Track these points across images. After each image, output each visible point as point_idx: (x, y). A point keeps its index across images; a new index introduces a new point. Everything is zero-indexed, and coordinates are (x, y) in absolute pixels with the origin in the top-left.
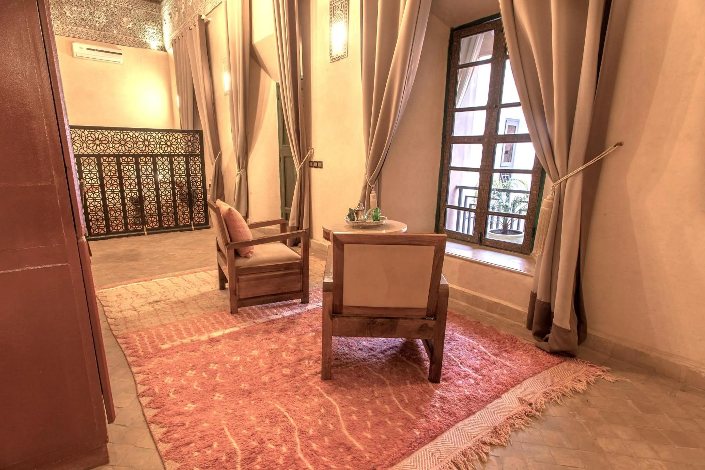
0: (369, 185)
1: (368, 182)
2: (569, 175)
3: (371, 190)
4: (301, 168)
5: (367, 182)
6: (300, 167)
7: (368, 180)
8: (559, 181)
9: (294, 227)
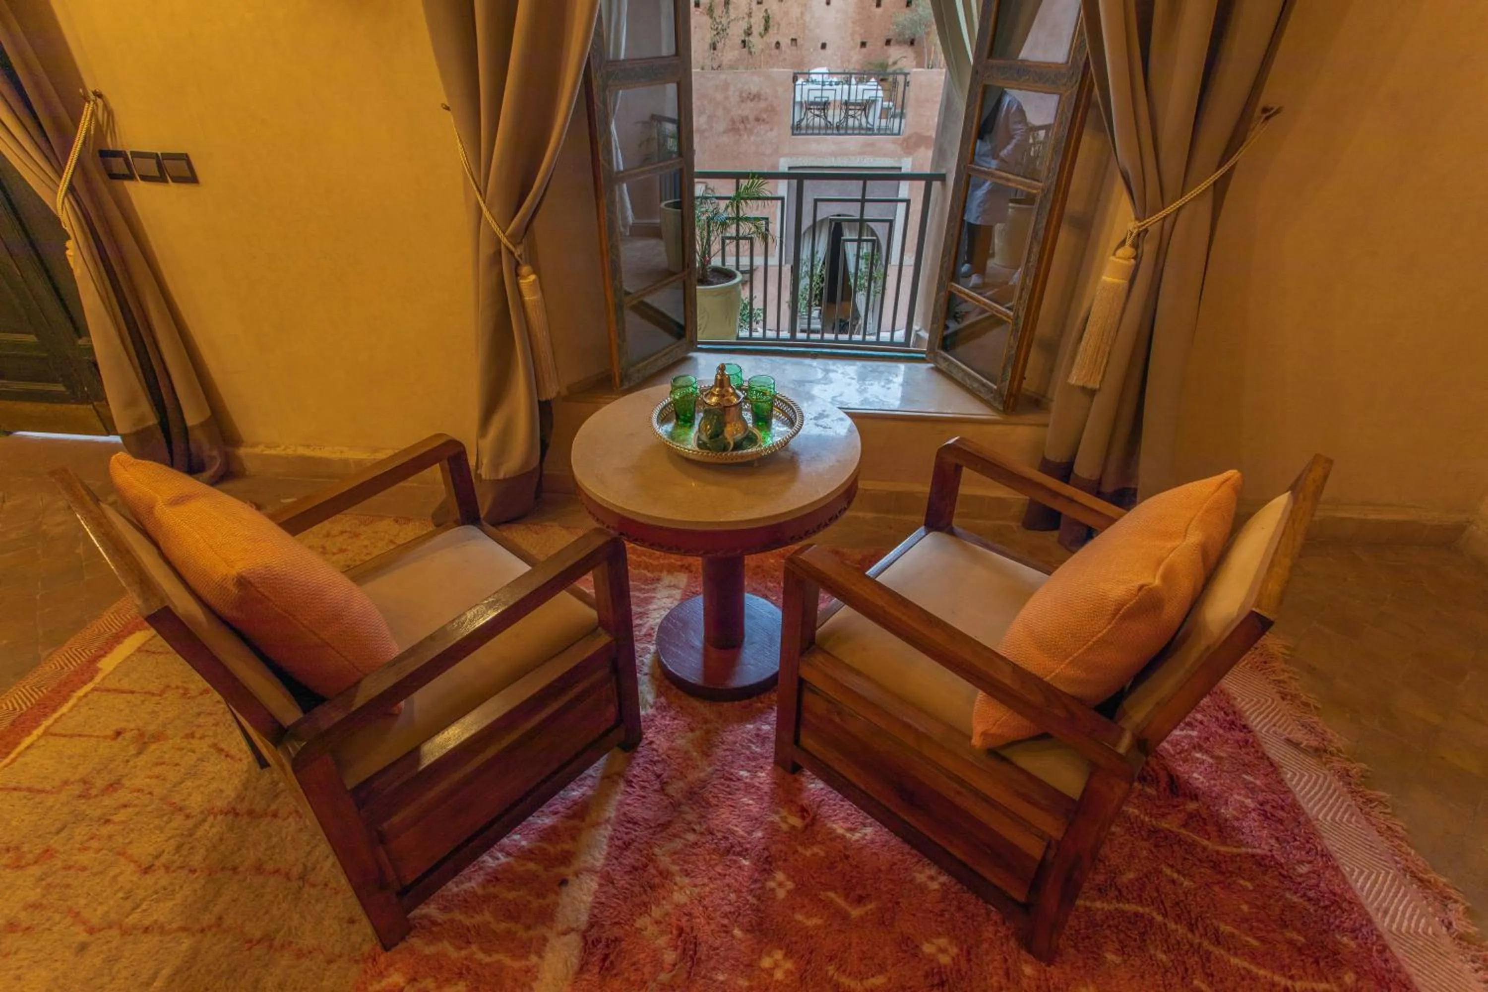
0: (507, 248)
1: (504, 240)
2: (1187, 197)
3: (518, 264)
4: (71, 189)
5: (499, 241)
6: (63, 185)
7: (501, 235)
8: (1162, 214)
9: (148, 429)
